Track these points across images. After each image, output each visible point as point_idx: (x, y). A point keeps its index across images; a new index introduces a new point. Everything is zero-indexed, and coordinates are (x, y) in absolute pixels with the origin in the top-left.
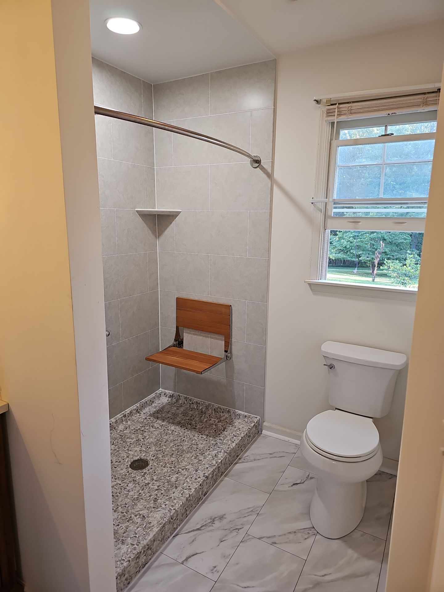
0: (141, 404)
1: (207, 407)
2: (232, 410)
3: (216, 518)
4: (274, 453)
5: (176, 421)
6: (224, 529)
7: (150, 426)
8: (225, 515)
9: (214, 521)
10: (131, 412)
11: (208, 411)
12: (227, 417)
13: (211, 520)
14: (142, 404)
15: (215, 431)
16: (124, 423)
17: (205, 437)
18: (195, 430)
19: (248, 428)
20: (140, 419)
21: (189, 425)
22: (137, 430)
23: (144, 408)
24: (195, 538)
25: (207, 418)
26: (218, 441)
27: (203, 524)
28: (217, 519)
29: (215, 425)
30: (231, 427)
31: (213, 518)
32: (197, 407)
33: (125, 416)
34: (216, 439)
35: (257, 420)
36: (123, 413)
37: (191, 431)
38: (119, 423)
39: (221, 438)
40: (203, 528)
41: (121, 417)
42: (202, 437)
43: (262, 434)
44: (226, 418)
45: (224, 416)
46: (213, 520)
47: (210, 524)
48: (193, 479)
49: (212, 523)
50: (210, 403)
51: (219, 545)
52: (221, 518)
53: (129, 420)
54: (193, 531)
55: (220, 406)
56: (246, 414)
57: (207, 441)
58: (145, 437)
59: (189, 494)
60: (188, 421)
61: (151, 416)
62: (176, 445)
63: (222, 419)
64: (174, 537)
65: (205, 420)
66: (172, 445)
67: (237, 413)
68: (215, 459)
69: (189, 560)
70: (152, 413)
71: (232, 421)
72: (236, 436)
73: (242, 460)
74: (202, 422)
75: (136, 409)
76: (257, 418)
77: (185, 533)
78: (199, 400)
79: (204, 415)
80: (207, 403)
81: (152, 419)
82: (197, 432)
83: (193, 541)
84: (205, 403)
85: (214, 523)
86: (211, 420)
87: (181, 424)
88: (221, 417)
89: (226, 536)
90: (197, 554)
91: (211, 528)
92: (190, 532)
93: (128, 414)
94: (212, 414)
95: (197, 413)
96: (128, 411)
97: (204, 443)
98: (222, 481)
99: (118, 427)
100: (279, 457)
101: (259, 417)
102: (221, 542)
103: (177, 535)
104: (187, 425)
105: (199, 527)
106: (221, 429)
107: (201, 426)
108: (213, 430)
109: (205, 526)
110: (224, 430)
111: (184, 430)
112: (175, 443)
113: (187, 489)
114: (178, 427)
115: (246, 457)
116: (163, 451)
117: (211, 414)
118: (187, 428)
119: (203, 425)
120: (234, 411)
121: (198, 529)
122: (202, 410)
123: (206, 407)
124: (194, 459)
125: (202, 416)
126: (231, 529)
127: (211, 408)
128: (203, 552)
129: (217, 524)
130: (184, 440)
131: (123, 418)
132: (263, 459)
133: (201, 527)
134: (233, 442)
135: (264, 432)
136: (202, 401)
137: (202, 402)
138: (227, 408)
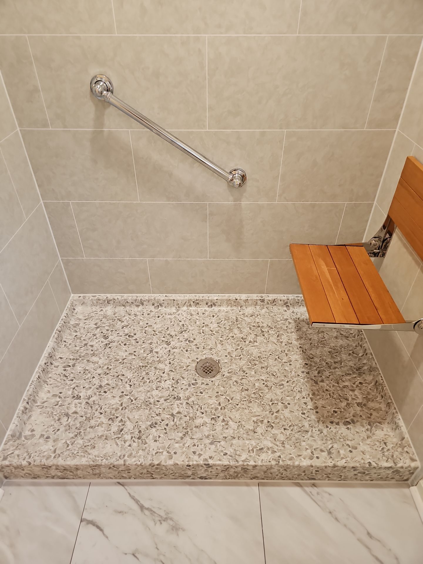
0: (296, 298)
1: (371, 369)
2: (395, 409)
3: (173, 521)
4: (379, 541)
5: (311, 352)
6: (156, 545)
7: (278, 333)
8: (184, 530)
9: (165, 520)
10: (274, 301)
11: (369, 375)
12: (381, 410)
13: (166, 514)
14: (298, 300)
15: (335, 412)
16: (258, 307)
17: (309, 407)
18: (312, 386)
19: (369, 461)
20: (280, 315)
21: (317, 372)
22: (259, 326)
23: (300, 306)
24: (125, 513)
25: (354, 384)
26: (314, 430)
27: (154, 507)
28: (171, 523)
29: (348, 404)
30: (364, 429)
31: (170, 515)
32: (362, 356)
33: (263, 301)
34: (316, 425)
35: (406, 465)
36: (263, 295)
37: (306, 382)
38: (250, 303)
39: (325, 431)
40: (147, 512)
41: (256, 298)
42: (305, 403)
43: (410, 487)
44: (377, 410)
45: (380, 403)
46: (166, 518)
47: (157, 519)
48: (193, 449)
49: (160, 520)
50: (379, 368)
51: (126, 554)
52: (176, 529)
53: (267, 307)
54: (137, 501)
55: (386, 385)
56: (407, 436)
57: (304, 414)
58: (254, 341)
59: (161, 462)
60: (325, 364)
61: (295, 321)
62: (266, 383)
63: (371, 404)
64: (119, 483)
65: (346, 384)
66: (263, 378)
67: (397, 421)
68: (252, 454)
69: (90, 526)
70: (301, 318)
71: (380, 423)
72: (329, 453)
73: (314, 490)
74: (338, 383)
75: (284, 301)
76: (413, 460)
77: (129, 493)
78: (370, 350)
79: (354, 376)
80: (375, 363)
81: (290, 326)
82: (310, 390)
83: (120, 512)
84: (373, 361)
85: (161, 523)
86: (353, 391)
87: (311, 361)
88: (373, 401)
89: (147, 555)
90: (101, 530)
91: (151, 524)
92: (133, 499)
93: (269, 300)
94: (369, 384)
95: (351, 364)
96: (272, 297)
97: (297, 414)
98: (247, 485)
99: (246, 308)
100: (374, 556)
101: (418, 464)
102: (134, 555)
103: (122, 485)
104: (315, 368)
105: (146, 505)
106: (346, 418)
107: (328, 387)
108: (335, 407)
109: (151, 514)
110: (347, 423)
111: (303, 372)
112: (269, 379)
113: (170, 453)
114: (302, 361)
115: (326, 492)
116: (244, 376)
117: (366, 383)
118: (308, 373)
119: (332, 389)
120: (397, 412)
121: (142, 507)
122: (362, 367)
123: (371, 367)
124: (254, 421)
125: (351, 374)
126: (162, 558)
127: (374, 375)
128: (107, 537)
129: (161, 529)
130: (283, 385)
131: (259, 302)
132: (345, 526)
133: (148, 509)
134: (311, 458)
135: (414, 489)
136: (372, 355)
137: (371, 357)
138: (391, 396)
